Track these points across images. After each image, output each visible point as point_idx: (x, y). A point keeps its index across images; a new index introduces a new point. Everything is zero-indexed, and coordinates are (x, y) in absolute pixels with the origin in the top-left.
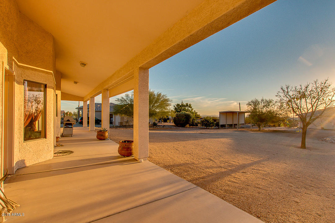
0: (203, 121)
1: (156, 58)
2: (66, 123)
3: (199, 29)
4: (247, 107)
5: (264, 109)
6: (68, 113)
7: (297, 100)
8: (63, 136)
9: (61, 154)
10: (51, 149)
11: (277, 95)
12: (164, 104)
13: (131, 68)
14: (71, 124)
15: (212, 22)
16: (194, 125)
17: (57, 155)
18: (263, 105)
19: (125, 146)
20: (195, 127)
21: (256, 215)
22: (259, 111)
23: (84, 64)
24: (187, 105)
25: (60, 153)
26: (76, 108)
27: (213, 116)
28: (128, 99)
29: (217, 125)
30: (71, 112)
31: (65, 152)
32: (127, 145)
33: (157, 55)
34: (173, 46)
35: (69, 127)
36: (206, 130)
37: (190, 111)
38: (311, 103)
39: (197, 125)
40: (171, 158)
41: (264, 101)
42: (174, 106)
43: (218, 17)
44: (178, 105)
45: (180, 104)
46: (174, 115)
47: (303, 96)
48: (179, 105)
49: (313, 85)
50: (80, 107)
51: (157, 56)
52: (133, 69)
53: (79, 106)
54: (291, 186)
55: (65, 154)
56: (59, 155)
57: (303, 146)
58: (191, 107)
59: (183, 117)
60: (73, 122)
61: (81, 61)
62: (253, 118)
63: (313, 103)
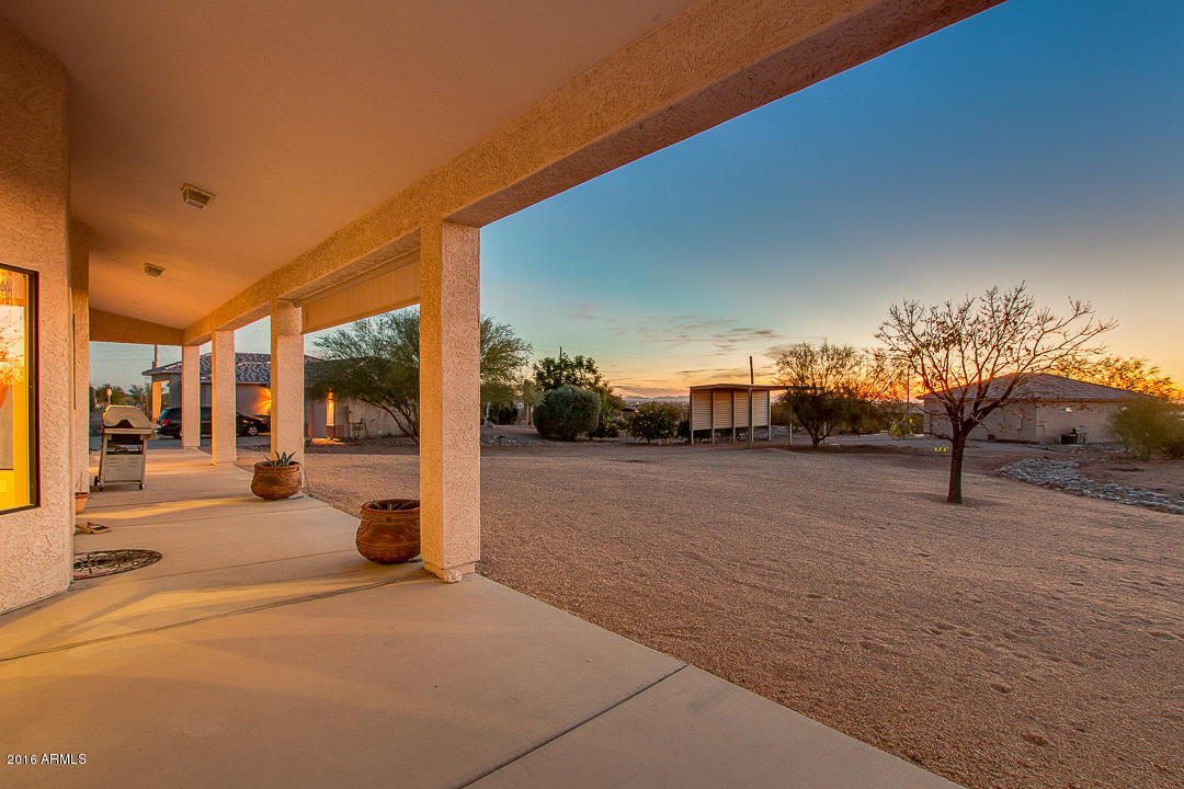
0: (638, 418)
1: (518, 186)
2: (113, 435)
3: (705, 86)
4: (779, 371)
5: (830, 378)
6: (110, 393)
7: (937, 351)
8: (101, 489)
9: (104, 569)
10: (60, 552)
11: (879, 332)
12: (502, 357)
13: (406, 221)
14: (136, 439)
15: (760, 65)
16: (603, 433)
17: (85, 571)
18: (826, 364)
19: (387, 523)
20: (611, 439)
21: (905, 752)
22: (814, 385)
23: (198, 194)
24: (580, 364)
25: (101, 562)
26: (144, 374)
27: (666, 400)
28: (367, 339)
29: (685, 429)
30: (119, 389)
31: (125, 559)
32: (394, 517)
33: (525, 176)
34: (593, 146)
35: (125, 452)
36: (647, 448)
37: (590, 384)
38: (976, 361)
39: (615, 435)
40: (558, 558)
41: (831, 352)
42: (536, 368)
43: (785, 46)
44: (548, 363)
45: (557, 361)
46: (539, 398)
47: (954, 339)
48: (552, 362)
49: (983, 304)
50: (163, 368)
51: (523, 182)
52: (416, 223)
53: (154, 364)
54: (968, 635)
55: (124, 566)
56: (95, 570)
57: (955, 497)
58: (594, 372)
59: (568, 405)
60: (149, 432)
61: (186, 184)
62: (796, 409)
63: (981, 360)
